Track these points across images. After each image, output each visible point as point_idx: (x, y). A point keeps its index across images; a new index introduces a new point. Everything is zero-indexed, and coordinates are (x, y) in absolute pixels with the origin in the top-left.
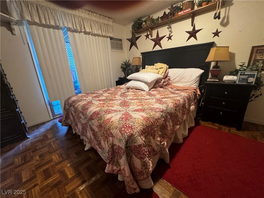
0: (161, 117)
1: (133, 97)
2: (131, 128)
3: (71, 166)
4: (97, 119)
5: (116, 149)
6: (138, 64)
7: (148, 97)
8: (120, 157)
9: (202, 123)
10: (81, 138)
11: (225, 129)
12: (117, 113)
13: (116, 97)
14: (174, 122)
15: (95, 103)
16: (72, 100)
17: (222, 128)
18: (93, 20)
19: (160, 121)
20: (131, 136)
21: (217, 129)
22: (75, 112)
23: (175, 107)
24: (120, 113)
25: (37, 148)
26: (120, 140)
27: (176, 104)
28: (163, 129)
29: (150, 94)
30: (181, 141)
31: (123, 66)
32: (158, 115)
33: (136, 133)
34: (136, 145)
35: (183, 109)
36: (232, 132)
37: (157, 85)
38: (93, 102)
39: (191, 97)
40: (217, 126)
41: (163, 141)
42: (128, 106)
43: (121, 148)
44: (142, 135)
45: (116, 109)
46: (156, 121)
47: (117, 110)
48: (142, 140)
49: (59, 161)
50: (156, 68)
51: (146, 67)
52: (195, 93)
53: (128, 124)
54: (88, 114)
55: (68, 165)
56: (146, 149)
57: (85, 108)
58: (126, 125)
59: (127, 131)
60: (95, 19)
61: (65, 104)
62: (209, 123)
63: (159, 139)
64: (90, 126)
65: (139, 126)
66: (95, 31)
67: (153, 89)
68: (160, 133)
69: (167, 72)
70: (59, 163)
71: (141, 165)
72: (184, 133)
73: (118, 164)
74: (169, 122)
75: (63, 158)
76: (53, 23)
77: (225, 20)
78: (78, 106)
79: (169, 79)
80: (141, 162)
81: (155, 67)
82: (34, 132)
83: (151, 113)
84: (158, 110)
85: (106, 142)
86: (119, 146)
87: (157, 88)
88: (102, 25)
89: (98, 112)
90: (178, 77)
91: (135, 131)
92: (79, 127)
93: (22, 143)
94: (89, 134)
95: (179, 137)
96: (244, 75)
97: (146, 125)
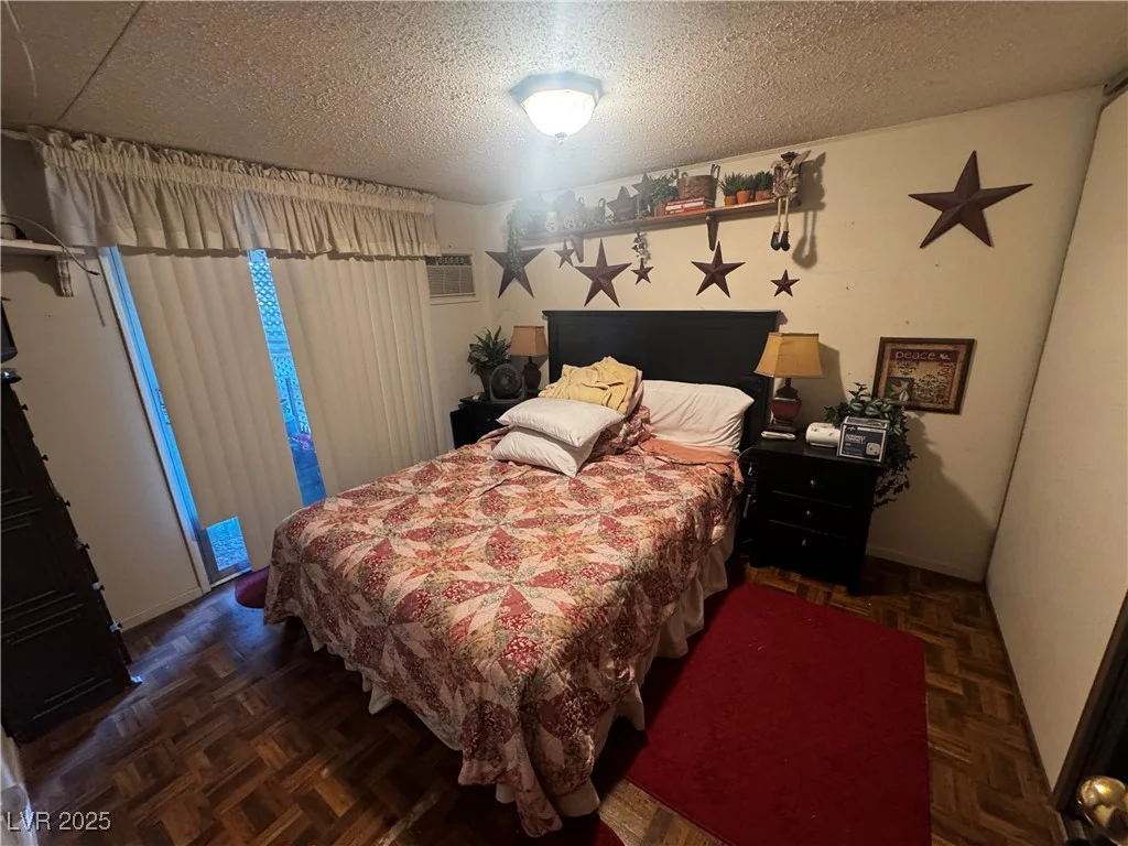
0: (615, 597)
1: (526, 510)
2: (533, 650)
3: (334, 774)
4: (425, 623)
5: (491, 713)
6: (533, 353)
7: (574, 507)
8: (502, 735)
9: (753, 572)
10: (348, 666)
11: (817, 593)
12: (484, 595)
13: (466, 511)
14: (658, 599)
15: (404, 554)
16: (311, 538)
17: (807, 588)
18: (363, 208)
19: (614, 609)
20: (533, 676)
21: (792, 593)
22: (329, 583)
23: (660, 549)
24: (496, 595)
25: (189, 722)
26: (503, 691)
27: (661, 537)
28: (624, 630)
29: (581, 494)
30: (682, 647)
31: (475, 355)
32: (607, 591)
33: (546, 664)
34: (548, 697)
35: (686, 547)
36: (837, 602)
37: (606, 447)
38: (397, 550)
39: (713, 496)
40: (793, 583)
41: (624, 669)
42: (514, 559)
43: (507, 712)
44: (563, 665)
45: (480, 581)
46: (602, 614)
47: (481, 585)
48: (563, 680)
49: (287, 761)
50: (598, 385)
51: (563, 370)
52: (728, 478)
53: (523, 638)
54: (388, 601)
55: (325, 772)
56: (574, 704)
57: (372, 578)
58: (517, 644)
59: (523, 662)
60: (369, 203)
61: (278, 546)
62: (773, 572)
63: (611, 665)
64: (396, 639)
65: (554, 640)
66: (373, 246)
67: (592, 465)
68: (615, 646)
69: (637, 394)
70: (291, 769)
71: (564, 751)
72: (690, 620)
73: (497, 756)
74: (639, 603)
75: (296, 749)
76: (215, 242)
77: (807, 249)
78: (342, 567)
79: (647, 421)
80: (563, 743)
81: (596, 379)
82: (147, 656)
83: (587, 590)
84: (606, 575)
85: (458, 693)
86: (499, 706)
87: (605, 458)
88: (395, 221)
89: (424, 594)
90: (676, 413)
91: (545, 658)
92: (344, 634)
93: (118, 707)
94: (391, 662)
95: (675, 639)
96: (855, 432)
97: (573, 634)
